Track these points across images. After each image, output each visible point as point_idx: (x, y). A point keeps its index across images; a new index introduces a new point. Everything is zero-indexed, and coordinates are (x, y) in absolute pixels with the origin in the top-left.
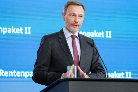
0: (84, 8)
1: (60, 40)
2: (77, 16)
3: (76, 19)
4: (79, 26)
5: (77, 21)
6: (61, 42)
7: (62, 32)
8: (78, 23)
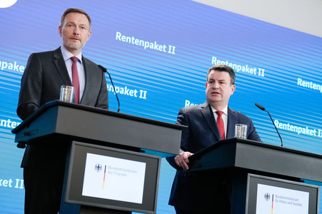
1: (56, 62)
2: (78, 26)
4: (80, 40)
5: (77, 32)
7: (59, 51)
8: (79, 36)
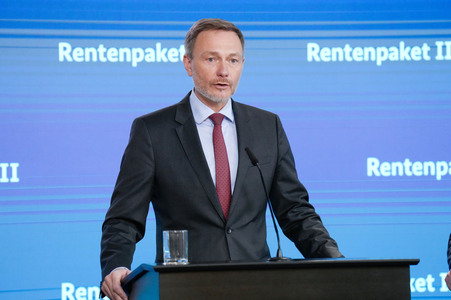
0: (240, 36)
1: (180, 130)
2: (224, 59)
3: (221, 68)
4: (230, 86)
5: (224, 73)
6: (181, 136)
8: (229, 78)
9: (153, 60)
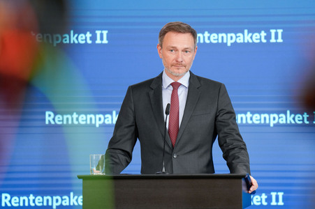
1: (152, 93)
4: (185, 67)
9: (242, 41)
